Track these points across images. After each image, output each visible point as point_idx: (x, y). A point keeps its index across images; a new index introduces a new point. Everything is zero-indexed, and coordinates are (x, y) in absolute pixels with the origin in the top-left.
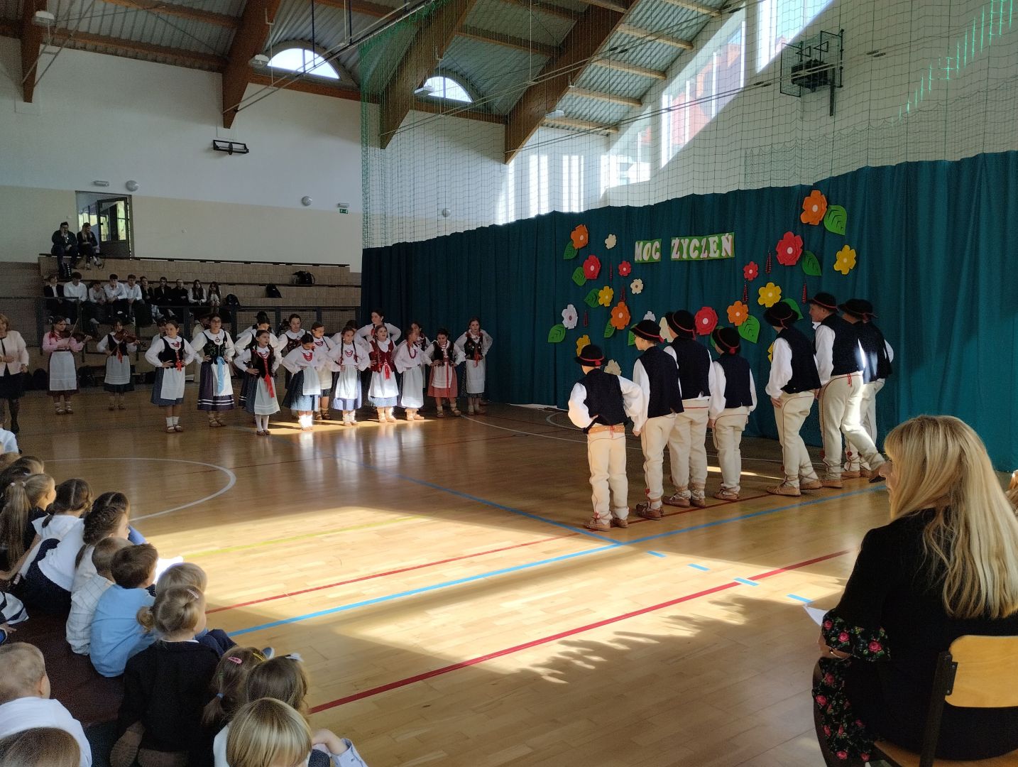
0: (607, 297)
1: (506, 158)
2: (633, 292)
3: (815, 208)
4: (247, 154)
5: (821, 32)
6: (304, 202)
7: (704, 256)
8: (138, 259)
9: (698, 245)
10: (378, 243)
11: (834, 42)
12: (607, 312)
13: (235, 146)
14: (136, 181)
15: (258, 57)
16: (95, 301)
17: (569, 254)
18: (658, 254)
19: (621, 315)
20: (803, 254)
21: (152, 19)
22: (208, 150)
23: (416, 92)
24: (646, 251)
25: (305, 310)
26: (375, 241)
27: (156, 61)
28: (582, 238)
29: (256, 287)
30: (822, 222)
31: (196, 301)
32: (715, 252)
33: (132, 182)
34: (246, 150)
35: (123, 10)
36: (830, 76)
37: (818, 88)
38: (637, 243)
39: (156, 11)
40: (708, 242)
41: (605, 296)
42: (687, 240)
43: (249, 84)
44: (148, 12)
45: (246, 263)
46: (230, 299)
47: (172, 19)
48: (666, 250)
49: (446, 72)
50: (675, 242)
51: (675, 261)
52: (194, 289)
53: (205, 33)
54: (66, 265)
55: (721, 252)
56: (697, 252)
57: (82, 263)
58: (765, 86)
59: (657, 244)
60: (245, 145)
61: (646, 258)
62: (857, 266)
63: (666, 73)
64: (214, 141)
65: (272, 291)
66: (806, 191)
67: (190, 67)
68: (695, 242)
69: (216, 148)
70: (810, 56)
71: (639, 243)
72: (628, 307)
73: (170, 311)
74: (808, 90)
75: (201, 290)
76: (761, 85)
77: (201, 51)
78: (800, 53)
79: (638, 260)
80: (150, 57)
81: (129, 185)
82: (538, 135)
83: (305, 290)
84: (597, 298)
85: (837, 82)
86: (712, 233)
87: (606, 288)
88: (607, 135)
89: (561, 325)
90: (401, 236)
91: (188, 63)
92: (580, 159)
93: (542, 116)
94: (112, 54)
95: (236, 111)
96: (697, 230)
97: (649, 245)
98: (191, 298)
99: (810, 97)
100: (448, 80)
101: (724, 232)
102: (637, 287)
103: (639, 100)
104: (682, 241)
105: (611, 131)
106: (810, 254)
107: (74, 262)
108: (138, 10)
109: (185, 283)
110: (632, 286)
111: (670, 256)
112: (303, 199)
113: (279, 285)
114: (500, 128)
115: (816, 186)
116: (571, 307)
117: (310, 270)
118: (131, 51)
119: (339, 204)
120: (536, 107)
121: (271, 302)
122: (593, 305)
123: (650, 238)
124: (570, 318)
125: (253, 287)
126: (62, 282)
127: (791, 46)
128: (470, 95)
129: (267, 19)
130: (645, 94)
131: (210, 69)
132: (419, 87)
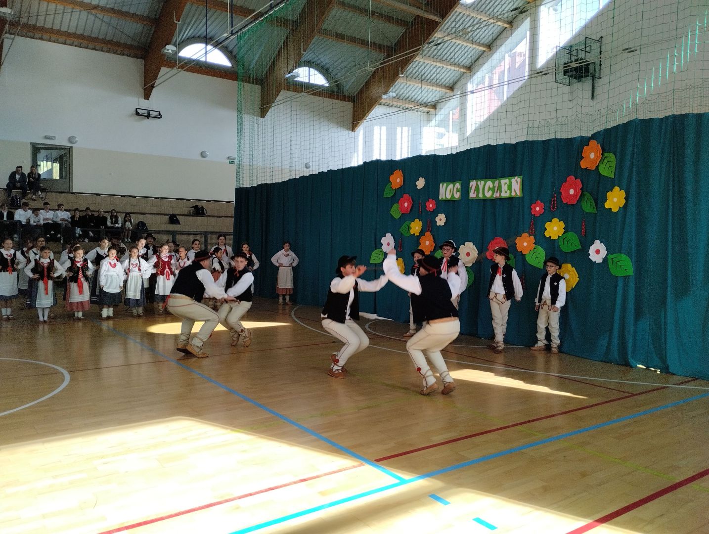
0: (417, 228)
1: (353, 126)
2: (438, 224)
3: (592, 156)
4: (161, 119)
5: (586, 38)
6: (203, 155)
7: (497, 195)
8: (73, 193)
9: (491, 186)
10: (247, 184)
11: (596, 46)
12: (417, 239)
13: (151, 113)
14: (76, 136)
15: (168, 47)
16: (35, 224)
17: (388, 193)
18: (459, 194)
19: (427, 243)
20: (582, 195)
21: (91, 18)
22: (132, 115)
23: (287, 76)
24: (448, 191)
25: (197, 234)
26: (245, 183)
27: (94, 49)
28: (398, 180)
29: (162, 216)
30: (597, 167)
31: (113, 225)
32: (506, 192)
33: (73, 137)
34: (160, 116)
35: (70, 10)
36: (591, 70)
37: (583, 79)
38: (441, 185)
39: (93, 11)
40: (500, 184)
41: (416, 227)
42: (483, 182)
43: (162, 68)
44: (89, 13)
45: (156, 198)
46: (140, 225)
47: (107, 17)
48: (465, 190)
49: (310, 64)
50: (473, 183)
51: (473, 200)
52: (111, 217)
53: (131, 29)
54: (16, 197)
55: (511, 192)
56: (491, 192)
57: (29, 196)
58: (544, 74)
59: (458, 185)
60: (159, 112)
61: (449, 197)
62: (626, 205)
63: (470, 68)
64: (136, 109)
65: (173, 219)
66: (584, 141)
67: (120, 54)
68: (489, 183)
69: (137, 114)
70: (577, 56)
71: (443, 185)
72: (433, 236)
73: (90, 232)
74: (575, 80)
75: (116, 218)
76: (541, 74)
77: (129, 43)
78: (570, 54)
79: (442, 199)
80: (90, 46)
81: (71, 140)
82: (377, 111)
83: (199, 219)
84: (409, 228)
85: (597, 75)
86: (504, 176)
87: (417, 220)
88: (428, 113)
89: (380, 250)
90: (263, 179)
91: (119, 52)
92: (409, 130)
93: (380, 98)
94: (62, 43)
95: (153, 87)
96: (491, 174)
97: (451, 186)
98: (109, 224)
99: (577, 85)
100: (311, 69)
101: (513, 175)
102: (441, 220)
103: (451, 88)
104: (479, 183)
105: (430, 110)
106: (587, 195)
107: (24, 195)
108: (80, 11)
109: (105, 212)
110: (437, 219)
111: (468, 194)
112: (202, 153)
113: (180, 215)
114: (350, 105)
115: (594, 136)
116: (389, 235)
117: (204, 204)
118: (76, 42)
119: (228, 157)
120: (375, 90)
121: (172, 227)
122: (406, 234)
123: (453, 180)
124: (388, 244)
125: (159, 216)
126: (13, 209)
127: (564, 48)
128: (328, 81)
129: (175, 18)
130: (455, 83)
131: (135, 56)
132: (289, 73)
